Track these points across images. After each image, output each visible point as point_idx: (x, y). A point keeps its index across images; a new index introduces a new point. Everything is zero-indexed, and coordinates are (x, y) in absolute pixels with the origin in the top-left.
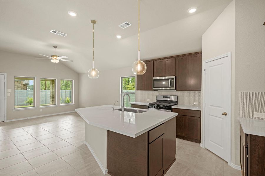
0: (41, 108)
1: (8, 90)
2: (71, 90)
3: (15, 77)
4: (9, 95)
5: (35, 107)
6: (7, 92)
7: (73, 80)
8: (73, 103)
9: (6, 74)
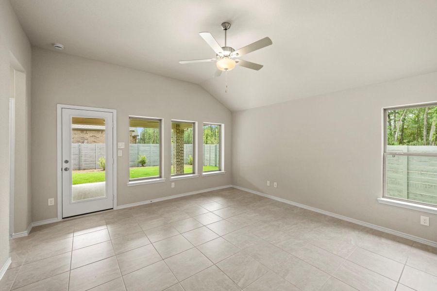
0: (173, 181)
1: (119, 143)
2: (218, 145)
3: (130, 118)
4: (120, 154)
5: (163, 178)
6: (118, 149)
7: (223, 126)
8: (223, 171)
9: (115, 110)
